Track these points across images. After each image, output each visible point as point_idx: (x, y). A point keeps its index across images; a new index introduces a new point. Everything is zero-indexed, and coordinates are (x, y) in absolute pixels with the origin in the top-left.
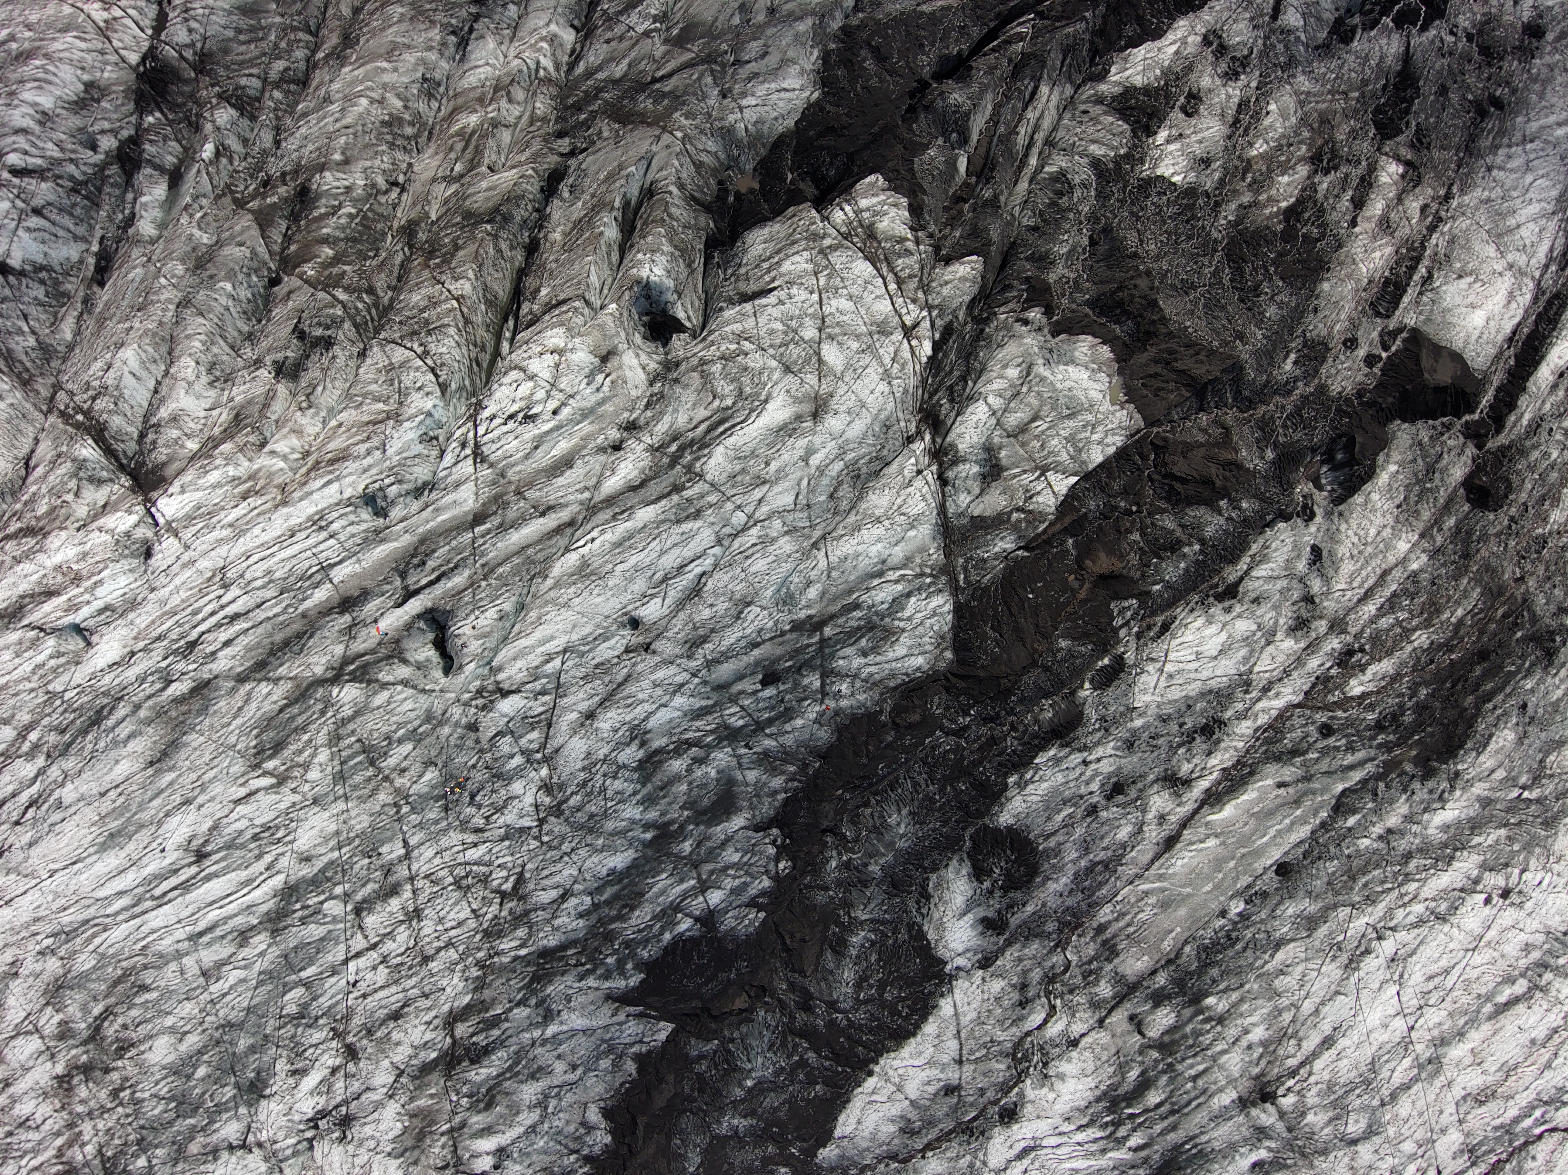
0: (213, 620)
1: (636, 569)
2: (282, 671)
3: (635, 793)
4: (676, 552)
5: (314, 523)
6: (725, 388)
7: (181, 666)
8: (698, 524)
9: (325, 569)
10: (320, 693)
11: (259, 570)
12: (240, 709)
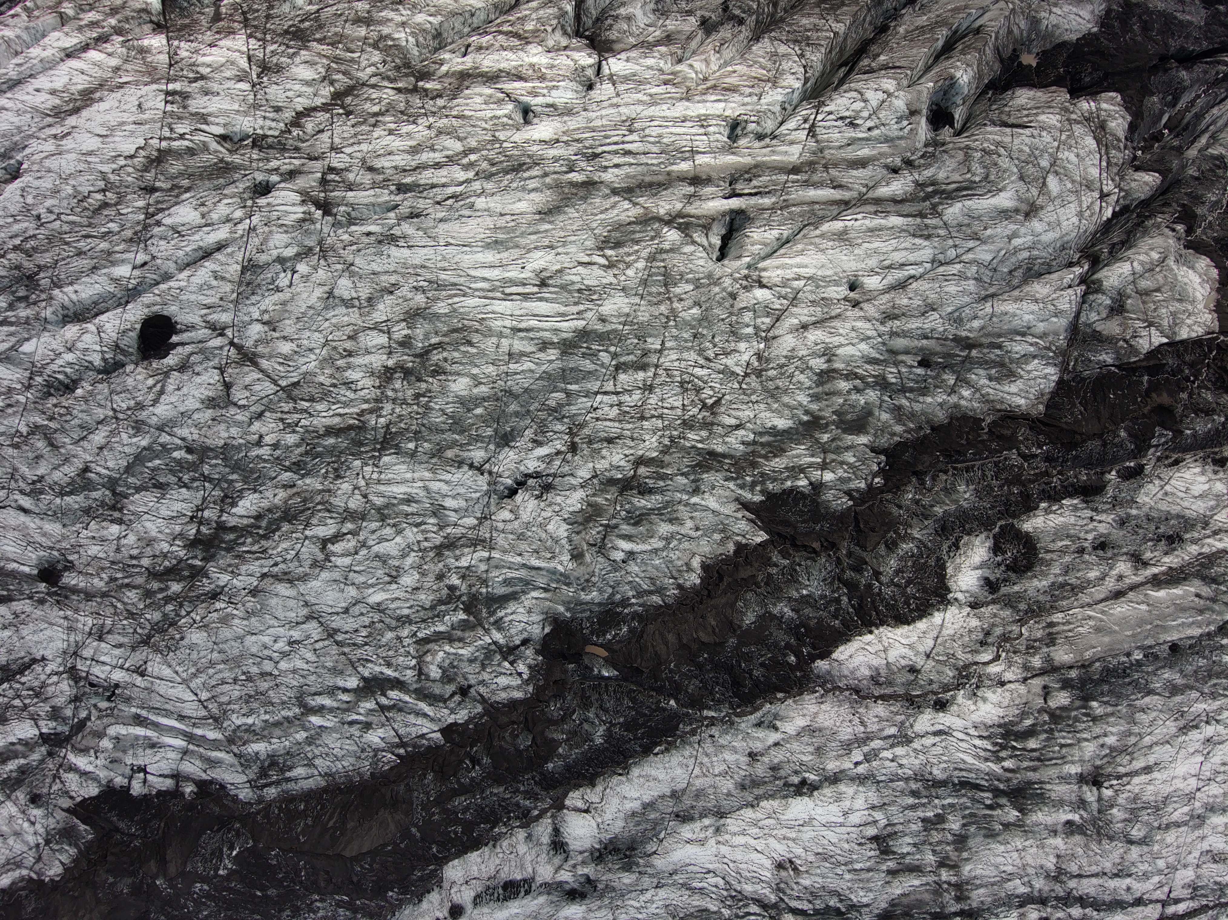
0: (615, 147)
1: (876, 251)
2: (641, 200)
3: (809, 388)
4: (904, 253)
5: (700, 121)
6: (978, 169)
7: (583, 164)
8: (926, 243)
9: (694, 152)
10: (656, 226)
11: (655, 131)
12: (607, 209)
